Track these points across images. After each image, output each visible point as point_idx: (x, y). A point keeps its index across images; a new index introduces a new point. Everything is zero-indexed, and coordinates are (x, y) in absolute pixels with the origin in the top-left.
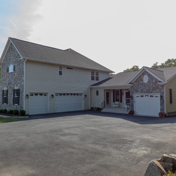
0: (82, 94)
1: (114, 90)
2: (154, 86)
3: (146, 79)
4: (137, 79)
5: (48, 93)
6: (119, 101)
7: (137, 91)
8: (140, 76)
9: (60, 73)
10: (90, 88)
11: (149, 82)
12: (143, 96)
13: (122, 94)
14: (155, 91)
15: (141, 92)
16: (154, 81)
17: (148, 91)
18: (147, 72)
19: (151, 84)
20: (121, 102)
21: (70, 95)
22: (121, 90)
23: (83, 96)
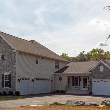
0: (49, 79)
1: (73, 77)
2: (108, 74)
3: (102, 69)
4: (95, 69)
5: (29, 78)
6: (78, 85)
7: (95, 78)
8: (97, 67)
9: (37, 62)
10: (55, 75)
11: (104, 71)
12: (99, 81)
13: (80, 80)
14: (108, 78)
15: (98, 79)
16: (108, 70)
17: (103, 78)
18: (103, 64)
19: (106, 73)
20: (80, 86)
21: (42, 80)
22: (80, 77)
23: (50, 81)
